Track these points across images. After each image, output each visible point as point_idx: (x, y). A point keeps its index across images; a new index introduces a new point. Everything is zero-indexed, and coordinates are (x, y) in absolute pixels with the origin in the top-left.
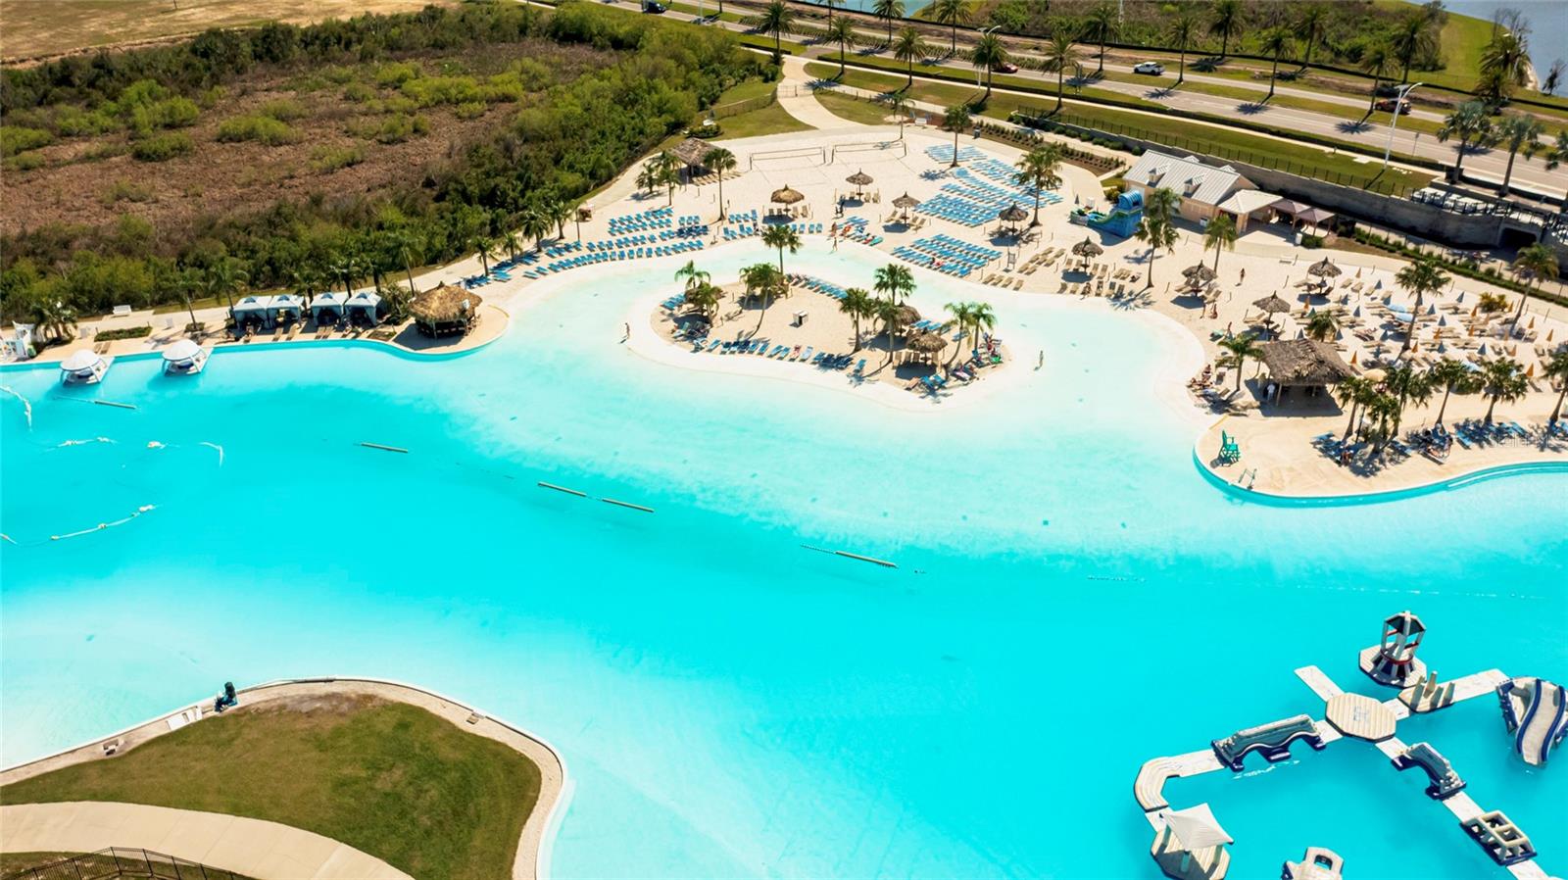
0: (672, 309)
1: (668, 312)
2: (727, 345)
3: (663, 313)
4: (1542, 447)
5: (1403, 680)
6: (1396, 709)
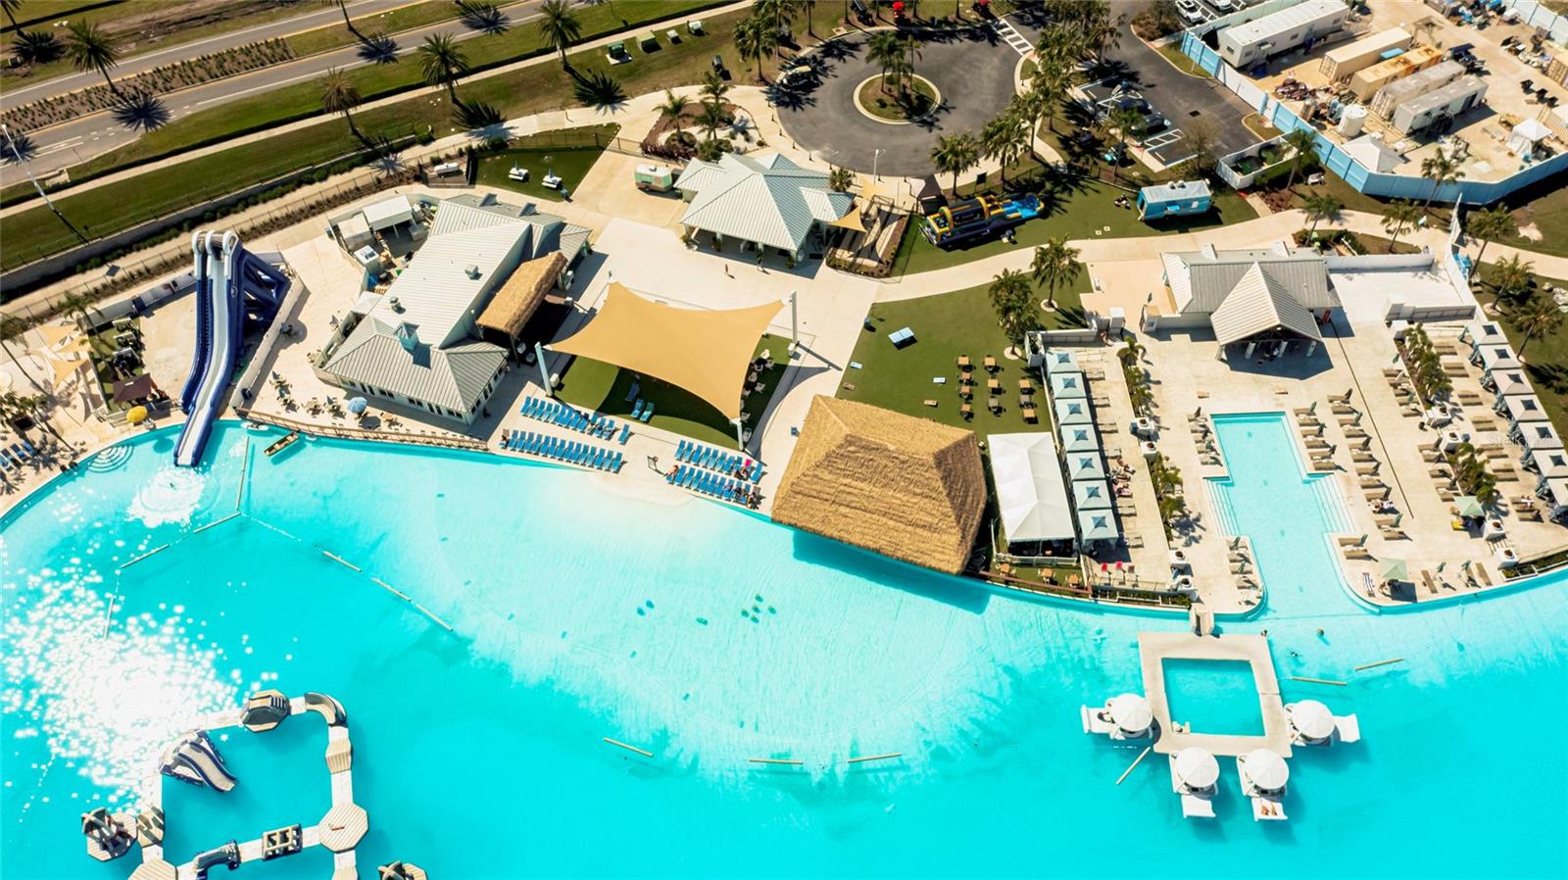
6: (152, 854)
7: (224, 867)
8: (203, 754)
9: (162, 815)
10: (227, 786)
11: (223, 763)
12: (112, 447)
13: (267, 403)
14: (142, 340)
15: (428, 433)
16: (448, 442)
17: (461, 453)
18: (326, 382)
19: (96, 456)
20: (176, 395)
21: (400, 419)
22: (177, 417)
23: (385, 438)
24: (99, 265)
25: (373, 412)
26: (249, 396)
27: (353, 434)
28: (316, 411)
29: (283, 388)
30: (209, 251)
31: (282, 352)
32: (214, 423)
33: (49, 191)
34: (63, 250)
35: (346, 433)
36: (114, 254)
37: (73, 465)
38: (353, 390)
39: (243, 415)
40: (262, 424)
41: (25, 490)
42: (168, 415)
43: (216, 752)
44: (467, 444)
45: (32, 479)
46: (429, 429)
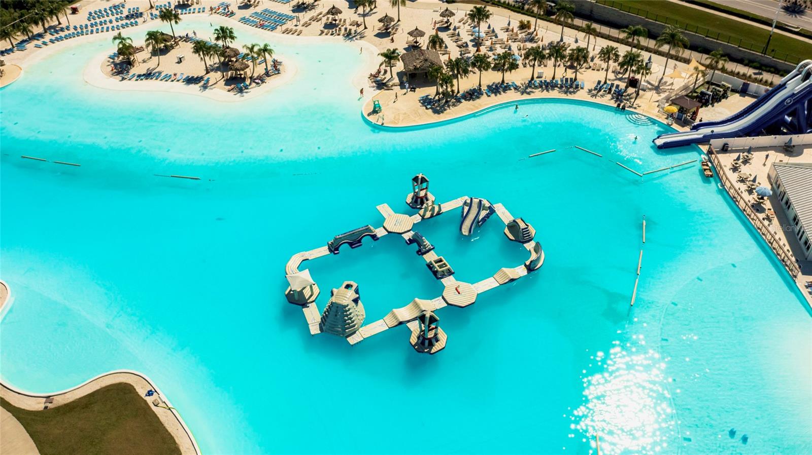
0: (114, 59)
1: (112, 60)
2: (139, 76)
3: (109, 61)
4: (522, 93)
5: (422, 205)
6: (417, 218)
7: (418, 249)
10: (465, 231)
12: (645, 116)
18: (769, 177)
19: (635, 113)
21: (775, 221)
24: (755, 68)
25: (767, 205)
27: (742, 204)
28: (742, 181)
30: (803, 73)
32: (694, 145)
34: (750, 50)
36: (768, 69)
38: (776, 184)
39: (710, 152)
41: (598, 100)
42: (683, 126)
44: (788, 263)
45: (607, 100)
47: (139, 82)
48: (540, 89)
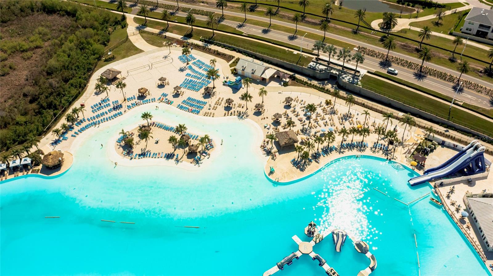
0: (120, 143)
2: (139, 155)
3: (118, 145)
4: (339, 153)
5: (313, 235)
6: (312, 243)
7: (319, 263)
8: (342, 239)
9: (322, 239)
10: (338, 250)
11: (343, 245)
12: (401, 164)
13: (444, 191)
14: (434, 150)
15: (474, 240)
16: (477, 248)
17: (477, 254)
18: (464, 201)
19: (396, 163)
20: (427, 168)
21: (471, 229)
22: (421, 173)
23: (462, 229)
24: (445, 127)
25: (466, 219)
26: (442, 185)
27: (455, 219)
28: (453, 204)
29: (452, 191)
30: (474, 147)
31: (462, 184)
32: (427, 182)
33: (454, 103)
34: (442, 118)
35: (454, 217)
36: (451, 128)
37: (390, 160)
38: (468, 209)
39: (435, 187)
40: (437, 194)
41: (376, 155)
42: (420, 170)
43: (344, 242)
44: (481, 254)
45: (380, 154)
46: (476, 239)
47: (141, 159)
48: (347, 149)
